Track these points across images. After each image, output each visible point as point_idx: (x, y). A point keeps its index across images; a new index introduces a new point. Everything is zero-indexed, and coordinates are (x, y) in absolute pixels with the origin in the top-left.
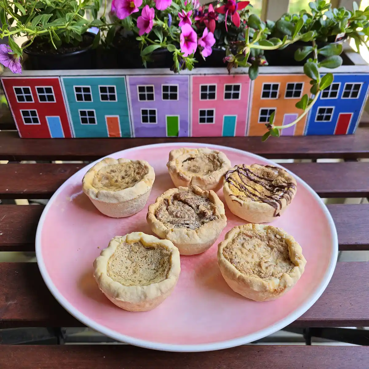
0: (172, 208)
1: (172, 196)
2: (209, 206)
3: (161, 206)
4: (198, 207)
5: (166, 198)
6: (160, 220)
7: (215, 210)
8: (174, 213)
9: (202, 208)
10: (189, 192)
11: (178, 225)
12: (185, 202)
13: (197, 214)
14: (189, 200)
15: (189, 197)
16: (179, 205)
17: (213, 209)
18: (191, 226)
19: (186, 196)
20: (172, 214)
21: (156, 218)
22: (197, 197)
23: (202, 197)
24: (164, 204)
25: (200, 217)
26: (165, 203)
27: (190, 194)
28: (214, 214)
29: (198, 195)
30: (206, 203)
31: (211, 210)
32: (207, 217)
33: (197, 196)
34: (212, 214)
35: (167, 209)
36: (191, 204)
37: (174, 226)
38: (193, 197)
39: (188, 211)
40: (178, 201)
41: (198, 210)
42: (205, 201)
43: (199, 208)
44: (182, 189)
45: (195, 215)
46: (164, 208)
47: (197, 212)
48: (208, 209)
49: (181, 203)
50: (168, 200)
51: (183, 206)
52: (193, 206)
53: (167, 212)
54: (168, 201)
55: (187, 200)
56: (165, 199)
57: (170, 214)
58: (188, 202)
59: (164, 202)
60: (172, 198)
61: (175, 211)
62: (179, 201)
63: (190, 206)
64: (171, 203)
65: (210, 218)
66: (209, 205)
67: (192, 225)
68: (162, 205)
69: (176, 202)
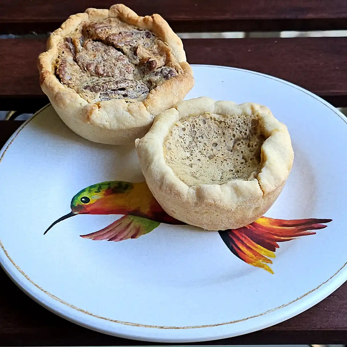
0: (85, 56)
1: (78, 31)
2: (155, 47)
3: (63, 55)
4: (134, 50)
5: (68, 37)
6: (69, 85)
7: (168, 56)
8: (92, 68)
9: (144, 52)
10: (112, 19)
11: (107, 94)
12: (108, 43)
13: (136, 65)
14: (116, 38)
15: (115, 31)
16: (97, 50)
17: (164, 52)
18: (130, 92)
19: (107, 30)
20: (88, 69)
21: (60, 81)
22: (128, 29)
23: (138, 29)
24: (67, 50)
25: (141, 70)
26: (67, 47)
27: (114, 24)
28: (168, 62)
29: (129, 25)
30: (148, 41)
31: (161, 55)
32: (155, 70)
33: (129, 27)
34: (163, 63)
35: (75, 60)
36: (120, 45)
37: (99, 94)
38: (122, 30)
39: (118, 60)
40: (94, 40)
41: (135, 57)
42: (145, 37)
43: (137, 52)
44: (97, 15)
45: (132, 68)
46: (70, 58)
47: (135, 62)
48: (154, 53)
49: (99, 44)
50: (75, 41)
51: (105, 51)
52: (125, 49)
53: (77, 67)
54: (73, 42)
55: (112, 37)
56: (66, 40)
57: (85, 70)
58: (115, 43)
59: (66, 44)
60: (79, 35)
61: (93, 63)
62: (96, 41)
63: (119, 50)
64: (79, 47)
65: (161, 72)
66: (155, 44)
67: (131, 89)
68: (63, 52)
69: (90, 44)
